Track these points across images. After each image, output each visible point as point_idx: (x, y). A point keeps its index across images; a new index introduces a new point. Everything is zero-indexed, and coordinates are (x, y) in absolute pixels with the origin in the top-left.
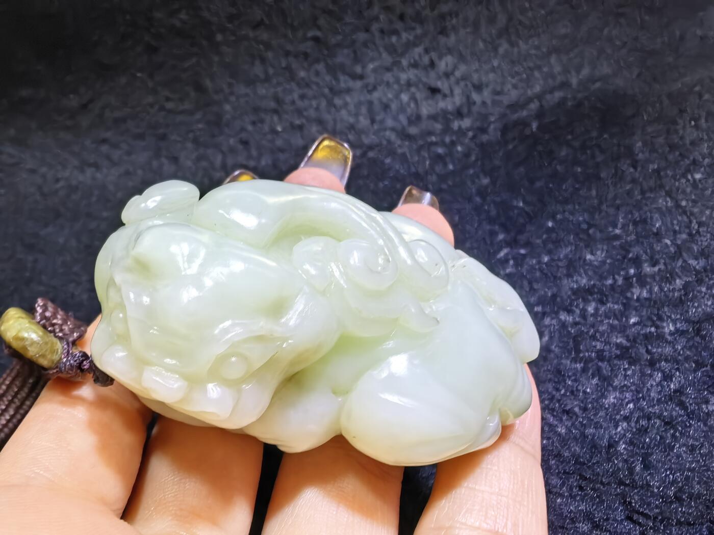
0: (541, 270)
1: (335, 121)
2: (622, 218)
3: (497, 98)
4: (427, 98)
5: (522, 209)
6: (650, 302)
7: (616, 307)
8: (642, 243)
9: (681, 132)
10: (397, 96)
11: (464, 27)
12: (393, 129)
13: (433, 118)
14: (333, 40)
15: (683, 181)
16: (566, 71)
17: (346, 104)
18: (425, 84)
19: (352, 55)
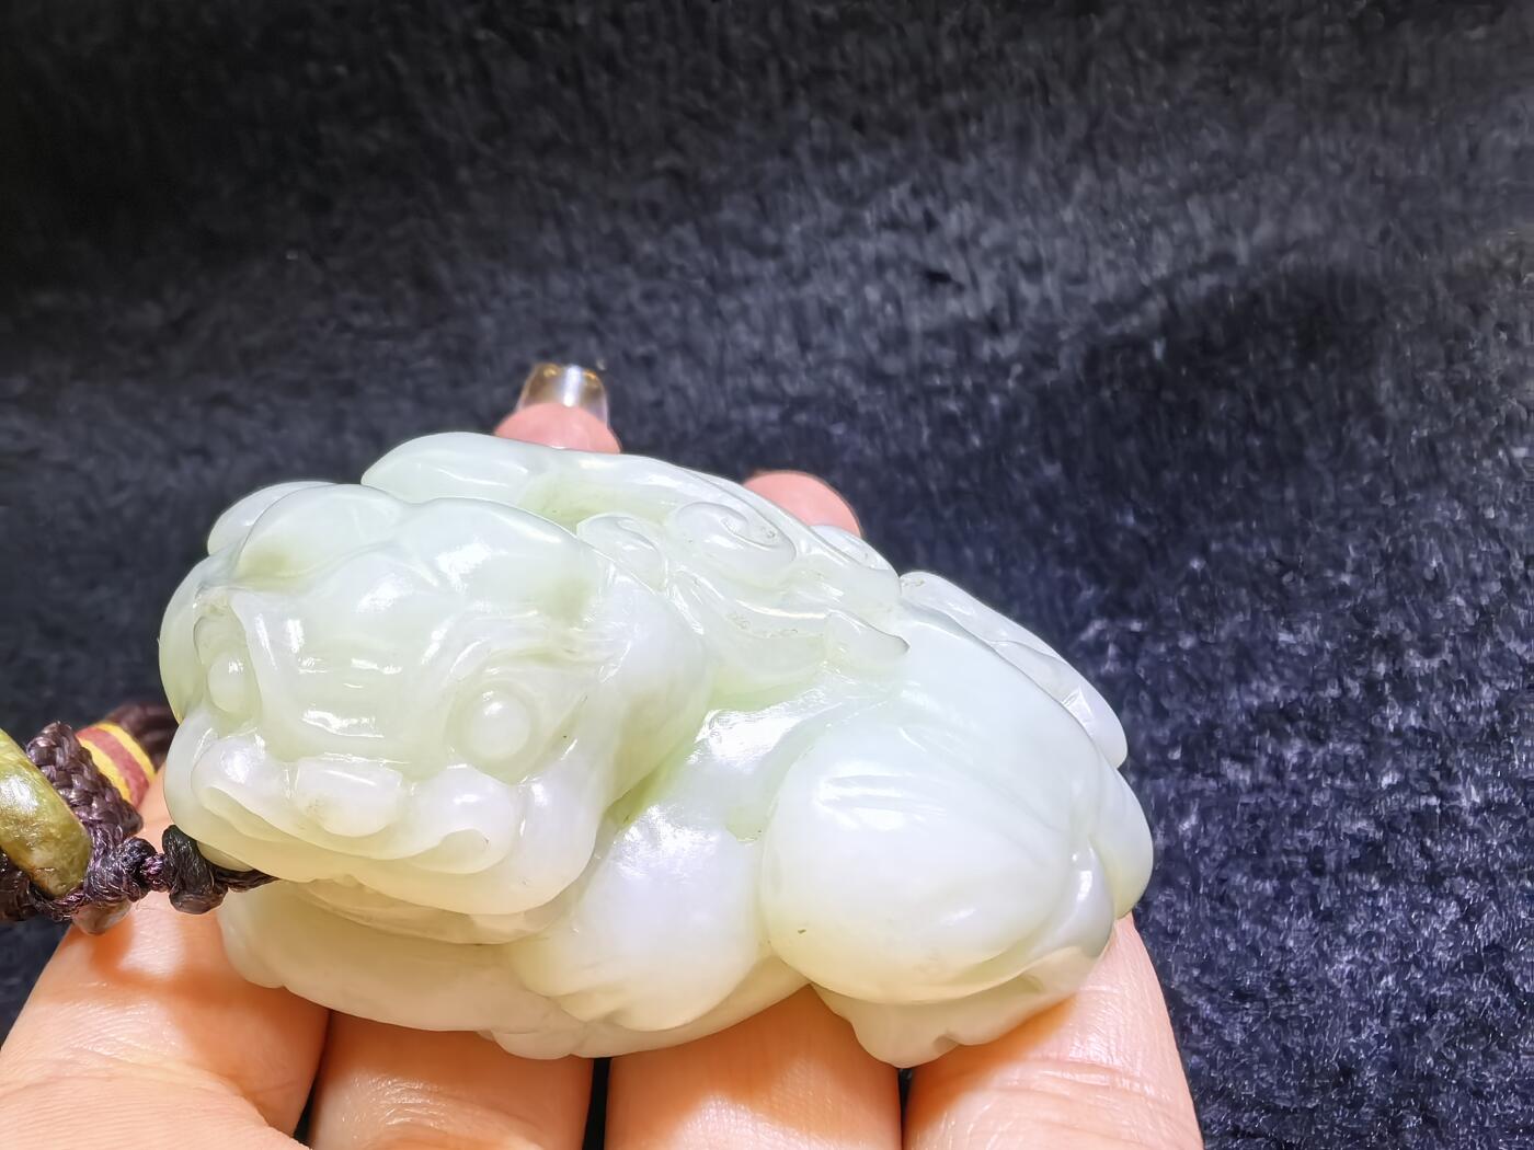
0: (1180, 670)
1: (722, 346)
2: (1355, 548)
3: (1071, 289)
4: (920, 294)
5: (1132, 530)
6: (1424, 738)
7: (1348, 749)
8: (1403, 605)
9: (1478, 354)
10: (856, 290)
11: (996, 140)
12: (848, 363)
13: (937, 336)
14: (710, 175)
15: (1487, 463)
16: (1224, 229)
17: (744, 311)
18: (915, 264)
19: (754, 205)
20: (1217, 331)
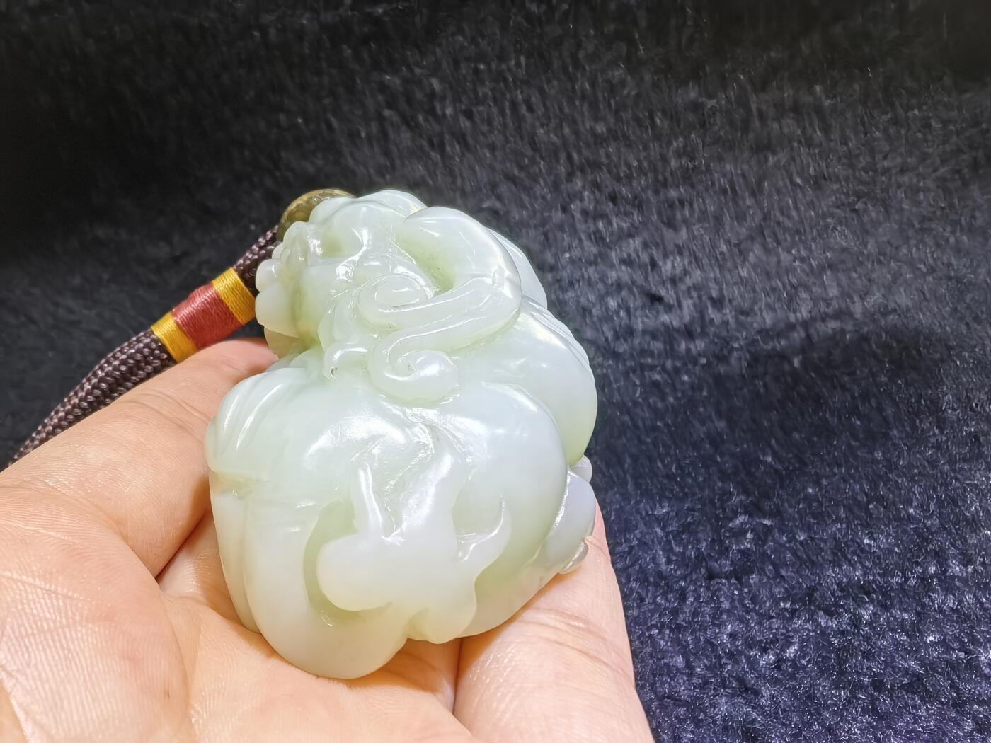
3: (742, 318)
4: (643, 307)
5: (771, 465)
6: (958, 615)
7: (905, 615)
10: (602, 299)
11: (700, 221)
13: (651, 334)
14: (516, 215)
16: (845, 295)
18: (641, 288)
19: (542, 238)
20: (837, 354)
